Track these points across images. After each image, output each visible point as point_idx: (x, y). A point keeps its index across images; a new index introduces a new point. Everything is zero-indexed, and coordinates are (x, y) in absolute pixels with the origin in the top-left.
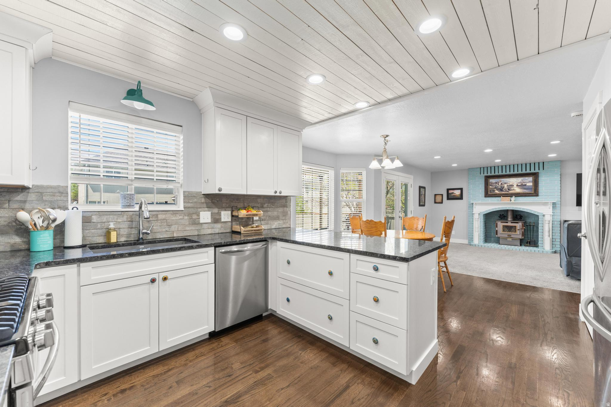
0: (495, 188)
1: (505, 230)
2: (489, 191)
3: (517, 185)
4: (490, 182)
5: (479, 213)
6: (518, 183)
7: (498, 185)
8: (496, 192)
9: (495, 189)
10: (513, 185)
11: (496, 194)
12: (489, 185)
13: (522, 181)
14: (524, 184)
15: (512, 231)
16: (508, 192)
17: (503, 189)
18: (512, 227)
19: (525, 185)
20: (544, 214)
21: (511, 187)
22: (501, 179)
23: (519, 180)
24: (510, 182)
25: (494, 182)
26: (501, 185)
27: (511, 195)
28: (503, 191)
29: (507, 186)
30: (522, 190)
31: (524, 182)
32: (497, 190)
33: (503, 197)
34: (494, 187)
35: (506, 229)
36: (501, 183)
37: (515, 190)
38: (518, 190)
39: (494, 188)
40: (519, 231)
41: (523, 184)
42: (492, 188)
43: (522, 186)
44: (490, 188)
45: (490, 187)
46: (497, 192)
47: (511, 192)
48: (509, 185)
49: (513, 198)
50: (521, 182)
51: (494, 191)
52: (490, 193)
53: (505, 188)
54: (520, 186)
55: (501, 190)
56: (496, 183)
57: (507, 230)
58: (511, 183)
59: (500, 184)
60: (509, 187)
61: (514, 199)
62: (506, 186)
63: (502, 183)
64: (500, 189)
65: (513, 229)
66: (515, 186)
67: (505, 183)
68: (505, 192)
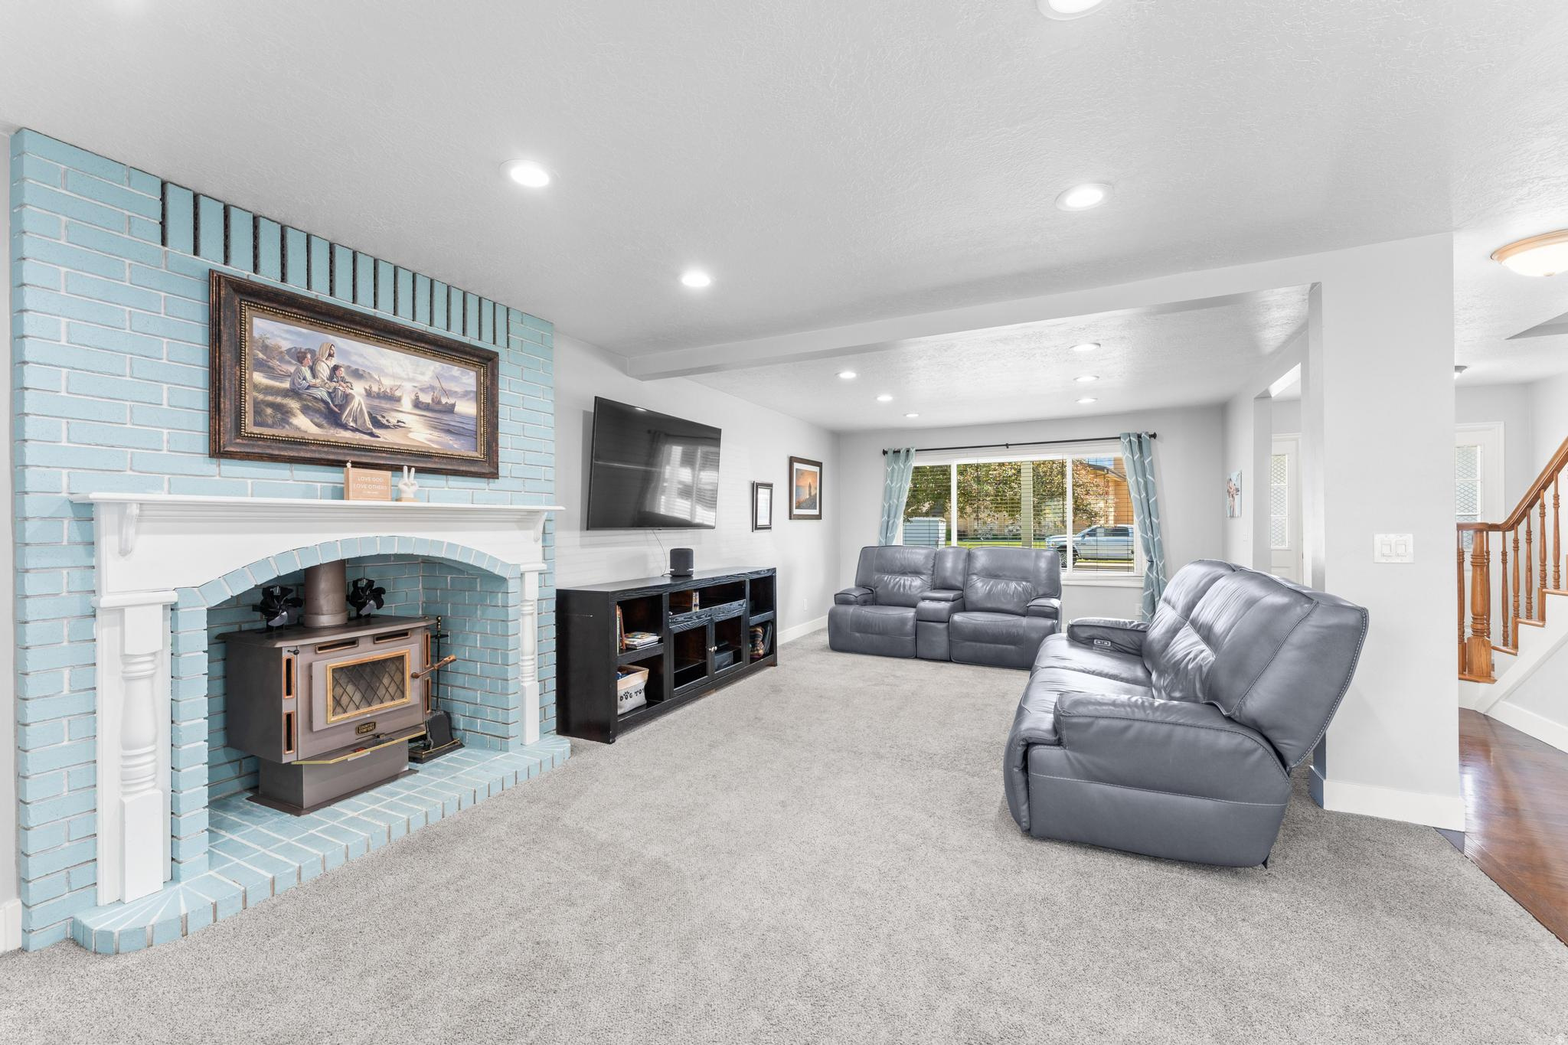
0: (294, 393)
1: (345, 700)
2: (249, 407)
3: (417, 398)
4: (256, 334)
5: (173, 597)
6: (422, 390)
7: (314, 376)
8: (298, 429)
9: (294, 405)
10: (398, 394)
11: (303, 443)
12: (248, 362)
13: (436, 384)
14: (444, 400)
15: (381, 692)
16: (372, 434)
17: (342, 407)
18: (376, 668)
19: (450, 410)
20: (523, 568)
21: (385, 405)
22: (331, 337)
23: (423, 374)
24: (381, 371)
25: (285, 345)
26: (331, 379)
27: (391, 461)
28: (345, 427)
29: (369, 394)
30: (436, 435)
31: (447, 393)
32: (305, 410)
33: (355, 465)
34: (286, 385)
35: (350, 689)
36: (333, 362)
37: (409, 430)
38: (420, 434)
39: (286, 393)
40: (418, 682)
41: (439, 402)
42: (268, 390)
43: (436, 410)
44: (256, 387)
45: (258, 377)
46: (304, 424)
47: (387, 438)
48: (375, 389)
49: (409, 483)
50: (432, 388)
51: (284, 413)
52: (257, 430)
53: (355, 404)
54: (427, 407)
55: (333, 415)
56: (300, 357)
57: (357, 697)
58: (387, 383)
59: (324, 370)
60: (376, 402)
61: (415, 488)
62: (358, 389)
63: (336, 368)
64: (321, 406)
65: (386, 681)
66: (407, 404)
67: (357, 374)
68: (358, 436)
